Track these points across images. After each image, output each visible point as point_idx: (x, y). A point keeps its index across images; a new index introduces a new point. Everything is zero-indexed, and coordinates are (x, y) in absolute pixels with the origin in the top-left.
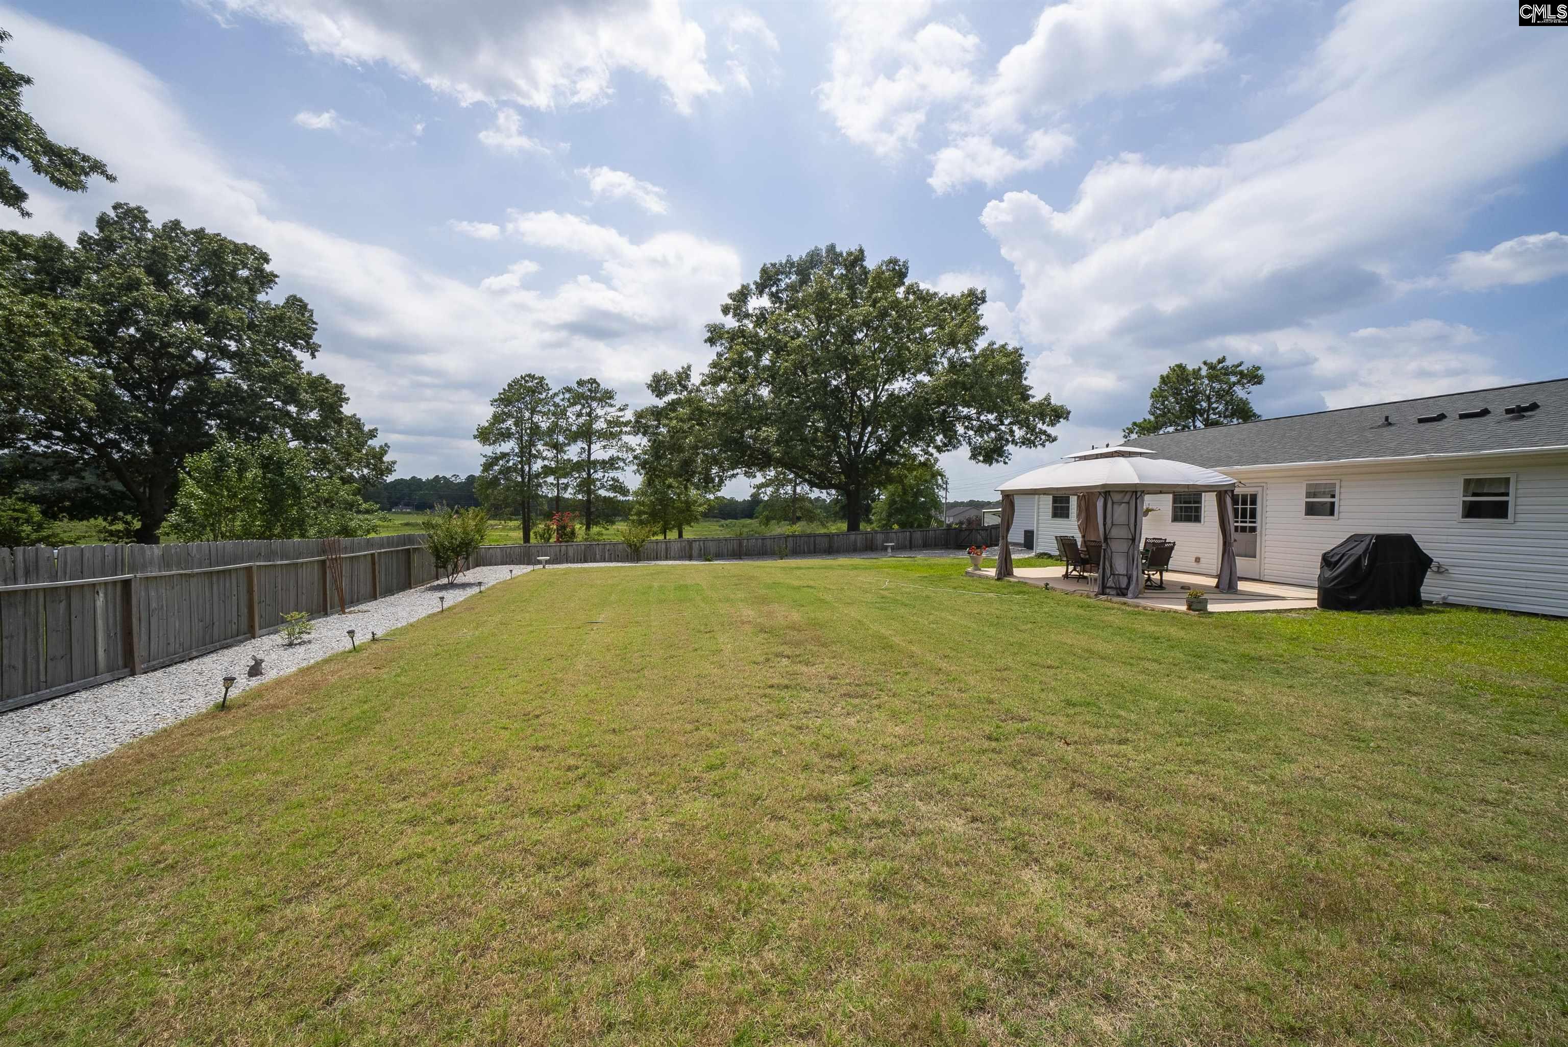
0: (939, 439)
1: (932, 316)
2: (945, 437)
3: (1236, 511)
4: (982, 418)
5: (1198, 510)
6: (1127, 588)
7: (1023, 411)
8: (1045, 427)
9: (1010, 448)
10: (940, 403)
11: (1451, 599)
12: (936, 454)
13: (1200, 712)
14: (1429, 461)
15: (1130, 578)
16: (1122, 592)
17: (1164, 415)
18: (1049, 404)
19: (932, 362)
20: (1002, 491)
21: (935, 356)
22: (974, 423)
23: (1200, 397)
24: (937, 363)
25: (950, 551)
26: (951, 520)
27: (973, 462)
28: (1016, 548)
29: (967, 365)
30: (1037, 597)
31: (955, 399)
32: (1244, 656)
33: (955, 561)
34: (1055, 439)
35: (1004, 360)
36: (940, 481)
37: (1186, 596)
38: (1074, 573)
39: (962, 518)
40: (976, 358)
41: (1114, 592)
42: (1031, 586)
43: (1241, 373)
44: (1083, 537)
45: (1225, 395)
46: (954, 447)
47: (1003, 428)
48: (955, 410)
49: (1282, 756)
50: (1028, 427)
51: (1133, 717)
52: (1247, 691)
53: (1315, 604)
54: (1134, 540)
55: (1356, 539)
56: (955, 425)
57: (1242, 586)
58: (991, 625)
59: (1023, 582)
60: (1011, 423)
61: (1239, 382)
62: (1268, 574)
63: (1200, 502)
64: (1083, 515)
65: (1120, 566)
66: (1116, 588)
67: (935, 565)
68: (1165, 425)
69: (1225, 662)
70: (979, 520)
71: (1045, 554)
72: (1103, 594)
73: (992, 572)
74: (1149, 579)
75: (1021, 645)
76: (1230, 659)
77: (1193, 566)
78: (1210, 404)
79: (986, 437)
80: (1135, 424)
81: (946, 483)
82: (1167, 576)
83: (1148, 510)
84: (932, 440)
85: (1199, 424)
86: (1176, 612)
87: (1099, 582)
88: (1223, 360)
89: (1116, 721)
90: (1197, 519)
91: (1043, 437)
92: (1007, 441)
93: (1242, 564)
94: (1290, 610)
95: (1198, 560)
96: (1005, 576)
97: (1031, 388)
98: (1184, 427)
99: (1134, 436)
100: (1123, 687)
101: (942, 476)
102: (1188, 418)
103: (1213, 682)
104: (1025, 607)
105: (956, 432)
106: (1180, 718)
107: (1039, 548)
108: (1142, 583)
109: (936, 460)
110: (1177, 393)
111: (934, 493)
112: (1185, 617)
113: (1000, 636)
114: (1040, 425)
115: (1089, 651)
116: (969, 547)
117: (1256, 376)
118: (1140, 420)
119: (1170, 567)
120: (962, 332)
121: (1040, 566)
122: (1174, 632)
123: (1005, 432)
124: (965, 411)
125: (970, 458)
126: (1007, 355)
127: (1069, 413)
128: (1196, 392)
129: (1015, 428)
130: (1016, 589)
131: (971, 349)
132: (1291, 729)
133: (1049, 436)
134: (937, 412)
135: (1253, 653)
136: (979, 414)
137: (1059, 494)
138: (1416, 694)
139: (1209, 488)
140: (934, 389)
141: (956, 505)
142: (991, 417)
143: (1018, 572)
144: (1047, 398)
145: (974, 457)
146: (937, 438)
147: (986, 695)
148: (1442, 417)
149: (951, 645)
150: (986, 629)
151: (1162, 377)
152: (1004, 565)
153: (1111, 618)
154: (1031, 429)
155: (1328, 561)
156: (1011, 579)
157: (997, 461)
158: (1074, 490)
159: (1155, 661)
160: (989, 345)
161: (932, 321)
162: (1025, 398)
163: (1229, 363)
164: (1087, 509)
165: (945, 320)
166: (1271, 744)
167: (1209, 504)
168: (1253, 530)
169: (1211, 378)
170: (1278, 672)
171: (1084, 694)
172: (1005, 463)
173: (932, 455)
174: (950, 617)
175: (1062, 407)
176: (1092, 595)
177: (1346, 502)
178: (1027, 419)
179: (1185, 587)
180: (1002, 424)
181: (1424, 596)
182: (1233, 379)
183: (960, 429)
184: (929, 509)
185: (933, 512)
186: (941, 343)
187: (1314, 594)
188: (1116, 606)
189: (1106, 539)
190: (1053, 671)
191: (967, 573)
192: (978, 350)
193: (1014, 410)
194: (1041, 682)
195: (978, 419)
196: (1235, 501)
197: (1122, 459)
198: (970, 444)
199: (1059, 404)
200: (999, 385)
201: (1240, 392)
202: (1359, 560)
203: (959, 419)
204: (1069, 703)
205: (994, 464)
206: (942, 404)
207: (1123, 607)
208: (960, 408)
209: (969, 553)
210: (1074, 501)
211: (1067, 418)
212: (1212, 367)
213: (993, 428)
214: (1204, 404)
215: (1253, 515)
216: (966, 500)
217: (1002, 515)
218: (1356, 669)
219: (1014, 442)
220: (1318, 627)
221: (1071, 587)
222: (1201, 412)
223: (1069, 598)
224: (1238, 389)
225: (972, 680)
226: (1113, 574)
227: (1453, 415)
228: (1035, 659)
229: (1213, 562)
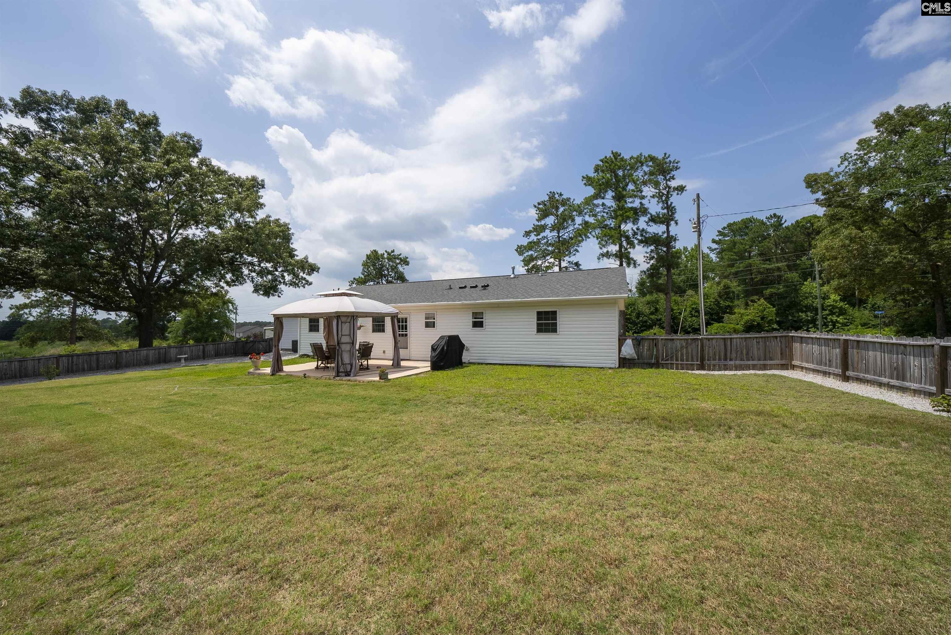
0: (229, 276)
1: (222, 187)
2: (233, 276)
3: (399, 326)
4: (262, 265)
5: (383, 325)
6: (350, 372)
7: (290, 264)
8: (304, 276)
9: (282, 287)
10: (229, 251)
11: (471, 361)
12: (226, 288)
13: (384, 437)
14: (462, 305)
15: (352, 365)
16: (348, 374)
17: (368, 275)
18: (307, 261)
19: (222, 220)
20: (274, 315)
21: (224, 216)
22: (257, 268)
23: (384, 268)
24: (226, 222)
25: (237, 358)
26: (241, 335)
27: (255, 295)
28: (287, 352)
29: (250, 227)
30: (299, 383)
31: (241, 249)
32: (403, 400)
33: (241, 365)
34: (311, 284)
35: (277, 229)
36: (231, 307)
37: (378, 372)
38: (322, 365)
39: (249, 334)
40: (257, 224)
41: (344, 374)
42: (295, 376)
43: (401, 259)
44: (327, 343)
45: (394, 268)
46: (241, 283)
47: (277, 273)
48: (241, 256)
49: (419, 449)
50: (294, 274)
51: (351, 449)
52: (405, 419)
53: (429, 369)
54: (353, 343)
55: (442, 338)
56: (241, 268)
57: (403, 363)
58: (265, 408)
59: (290, 375)
60: (282, 271)
61: (400, 263)
62: (413, 356)
63: (384, 322)
64: (327, 329)
65: (346, 360)
66: (344, 372)
67: (223, 369)
68: (369, 281)
69: (395, 404)
70: (262, 334)
71: (305, 355)
72: (338, 376)
73: (268, 370)
74: (362, 365)
75: (285, 419)
76: (398, 403)
77: (382, 355)
78: (388, 272)
79: (265, 279)
80: (354, 279)
81: (236, 309)
82: (371, 362)
83: (361, 326)
84: (223, 277)
85: (384, 282)
86: (374, 381)
87: (335, 369)
88: (393, 251)
89: (342, 455)
90: (383, 331)
91: (304, 282)
92: (280, 282)
93: (402, 352)
94: (421, 373)
95: (384, 352)
96: (277, 372)
97: (296, 250)
98: (378, 283)
99: (354, 285)
100: (346, 432)
101: (233, 304)
102: (379, 278)
103: (391, 417)
104: (290, 392)
105: (242, 273)
106: (374, 443)
107: (301, 351)
108: (358, 367)
109: (227, 292)
110: (374, 265)
111: (226, 316)
112: (378, 384)
113: (270, 415)
114: (301, 274)
115: (329, 414)
116: (251, 354)
117: (406, 261)
118: (357, 277)
119: (371, 357)
120: (245, 204)
121: (301, 363)
122: (374, 393)
123: (278, 276)
124: (249, 259)
125: (253, 292)
126: (279, 226)
127: (319, 268)
128: (382, 266)
129: (285, 274)
130: (285, 380)
131: (252, 217)
132: (422, 434)
133: (307, 281)
134: (227, 257)
135: (407, 398)
136: (260, 262)
137: (313, 317)
138: (462, 404)
139: (388, 315)
140: (223, 240)
141: (245, 324)
142: (269, 265)
143: (286, 368)
144: (306, 258)
145: (256, 290)
146: (227, 276)
147: (256, 463)
148: (465, 287)
149: (230, 430)
150: (260, 412)
151: (367, 255)
152: (276, 365)
153: (341, 390)
154: (296, 276)
155: (433, 349)
156: (282, 374)
157: (273, 295)
158: (321, 315)
159: (363, 411)
160: (267, 217)
161: (222, 190)
162: (292, 256)
163: (396, 253)
164: (329, 326)
165: (233, 192)
166: (414, 444)
167: (388, 322)
168: (406, 335)
169: (389, 259)
170: (417, 405)
171: (324, 443)
172: (279, 296)
173: (223, 288)
174: (232, 408)
175: (315, 264)
176: (332, 377)
177: (439, 322)
178: (293, 269)
179: (378, 367)
180: (277, 271)
181: (463, 361)
182: (398, 261)
183: (246, 271)
184: (222, 328)
185: (225, 330)
186: (229, 208)
187: (429, 364)
188: (345, 382)
189: (338, 343)
190: (305, 432)
191: (249, 373)
192: (258, 219)
193: (284, 262)
194: (297, 442)
195: (259, 265)
196: (399, 322)
197: (346, 297)
198: (253, 282)
199: (313, 262)
200: (273, 245)
201: (400, 268)
202: (443, 347)
203: (244, 264)
204: (315, 452)
205: (271, 297)
206: (231, 251)
207: (349, 383)
208: (245, 256)
209: (251, 358)
210: (321, 321)
211: (318, 271)
212: (389, 254)
213: (270, 273)
214: (386, 272)
215: (406, 329)
216: (253, 321)
217: (274, 330)
218: (444, 397)
219: (285, 283)
220: (431, 380)
221: (319, 374)
222: (385, 276)
223: (319, 381)
224: (399, 266)
225: (245, 454)
226: (342, 364)
227: (468, 286)
228: (294, 427)
229: (390, 353)
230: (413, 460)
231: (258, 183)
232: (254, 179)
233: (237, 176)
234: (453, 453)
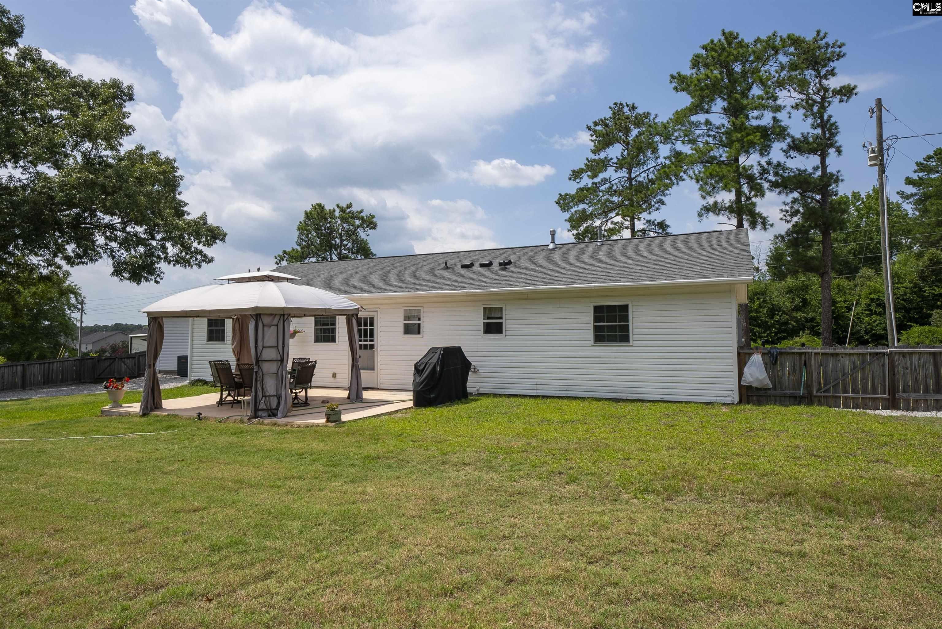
0: (70, 248)
1: (60, 97)
2: (78, 246)
3: (360, 331)
4: (129, 229)
5: (333, 331)
6: (277, 409)
7: (177, 228)
8: (200, 247)
9: (162, 265)
10: (71, 205)
11: (482, 391)
12: (66, 267)
13: (335, 521)
14: (467, 295)
15: (279, 398)
16: (272, 413)
17: (308, 246)
18: (205, 223)
19: (59, 153)
20: (149, 314)
21: (64, 146)
22: (119, 234)
23: (335, 234)
24: (66, 156)
25: (82, 387)
26: (90, 347)
27: (116, 279)
28: (169, 377)
29: (109, 166)
30: (188, 429)
31: (93, 203)
32: (367, 457)
33: (89, 399)
34: (211, 260)
35: (154, 169)
36: (73, 300)
37: (325, 409)
38: (229, 398)
39: (103, 345)
40: (121, 159)
41: (265, 414)
42: (182, 418)
43: (362, 218)
44: (238, 360)
45: (352, 234)
46: (91, 260)
47: (154, 243)
48: (93, 214)
49: (395, 544)
50: (183, 245)
51: (278, 544)
52: (369, 490)
53: (411, 404)
54: (282, 361)
55: (433, 351)
56: (92, 234)
57: (367, 395)
58: (130, 472)
59: (174, 415)
60: (163, 239)
61: (361, 226)
62: (383, 382)
63: (334, 324)
64: (238, 338)
65: (270, 386)
66: (267, 410)
67: (57, 406)
68: (308, 255)
69: (354, 465)
70: (126, 346)
71: (200, 381)
72: (256, 417)
73: (136, 407)
74: (296, 397)
75: (164, 491)
76: (357, 462)
77: (331, 381)
78: (342, 241)
79: (133, 252)
80: (285, 252)
81: (82, 303)
82: (312, 393)
83: (295, 332)
84: (60, 249)
85: (334, 257)
86: (317, 426)
87: (252, 405)
88: (350, 206)
89: (262, 555)
90: (333, 340)
91: (199, 257)
92: (159, 257)
93: (365, 375)
94: (396, 412)
95: (334, 375)
96: (152, 410)
97: (186, 204)
98: (324, 259)
99: (284, 263)
100: (270, 513)
101: (76, 294)
102: (326, 251)
103: (346, 488)
104: (173, 444)
105: (94, 242)
106: (318, 532)
107: (193, 375)
108: (289, 402)
109: (67, 274)
110: (317, 229)
111: (64, 315)
112: (325, 429)
113: (138, 486)
114: (195, 245)
115: (240, 482)
116: (107, 379)
117: (372, 223)
118: (289, 249)
119: (313, 384)
120: (100, 126)
121: (194, 395)
122: (317, 445)
123: (155, 248)
124: (107, 219)
125: (113, 274)
126: (159, 163)
127: (225, 235)
128: (332, 230)
129: (168, 245)
130: (165, 424)
131: (112, 148)
132: (399, 516)
133: (205, 256)
134: (67, 216)
135: (373, 454)
136: (125, 224)
137: (213, 316)
138: (468, 465)
139: (341, 312)
140: (62, 186)
141: (96, 329)
142: (140, 230)
143: (168, 404)
144: (204, 217)
145: (118, 272)
146: (67, 247)
147: (111, 570)
148: (472, 265)
149: (68, 512)
150: (121, 480)
151: (306, 213)
152: (150, 398)
153: (262, 441)
154: (186, 247)
155: (418, 370)
156: (160, 413)
157: (147, 280)
158: (229, 313)
159: (299, 477)
160: (137, 148)
161: (60, 102)
162: (180, 214)
163: (355, 208)
164: (241, 332)
165: (79, 107)
166: (386, 535)
167: (341, 324)
168: (372, 347)
169: (344, 219)
170: (390, 467)
171: (231, 533)
172: (157, 282)
173: (60, 267)
174: (73, 474)
175: (218, 228)
176: (245, 419)
177: (426, 323)
178: (181, 236)
179: (325, 401)
180: (153, 238)
181: (469, 390)
182: (358, 222)
183: (100, 240)
184: (57, 335)
185: (62, 339)
186: (73, 133)
187: (410, 396)
188: (267, 427)
189: (257, 361)
190: (199, 514)
191: (103, 412)
192: (123, 151)
193: (165, 225)
194: (184, 532)
195: (124, 230)
196: (359, 324)
197: (271, 284)
198: (113, 257)
199: (215, 225)
200: (148, 195)
201: (362, 234)
202: (434, 368)
203: (98, 227)
204: (215, 549)
205: (143, 283)
206: (75, 206)
207: (274, 428)
208: (99, 214)
209: (106, 387)
210: (229, 324)
211: (223, 240)
212: (343, 210)
213: (141, 242)
214: (338, 241)
215: (372, 336)
216: (110, 323)
217: (149, 339)
218: (436, 453)
219: (166, 259)
220: (414, 422)
221: (224, 413)
222: (336, 247)
223: (223, 426)
224: (360, 230)
225: (92, 554)
226: (264, 396)
227: (477, 264)
228: (179, 504)
229: (345, 376)
230: (385, 562)
231: (122, 92)
232: (115, 84)
233: (86, 79)
234: (452, 550)
